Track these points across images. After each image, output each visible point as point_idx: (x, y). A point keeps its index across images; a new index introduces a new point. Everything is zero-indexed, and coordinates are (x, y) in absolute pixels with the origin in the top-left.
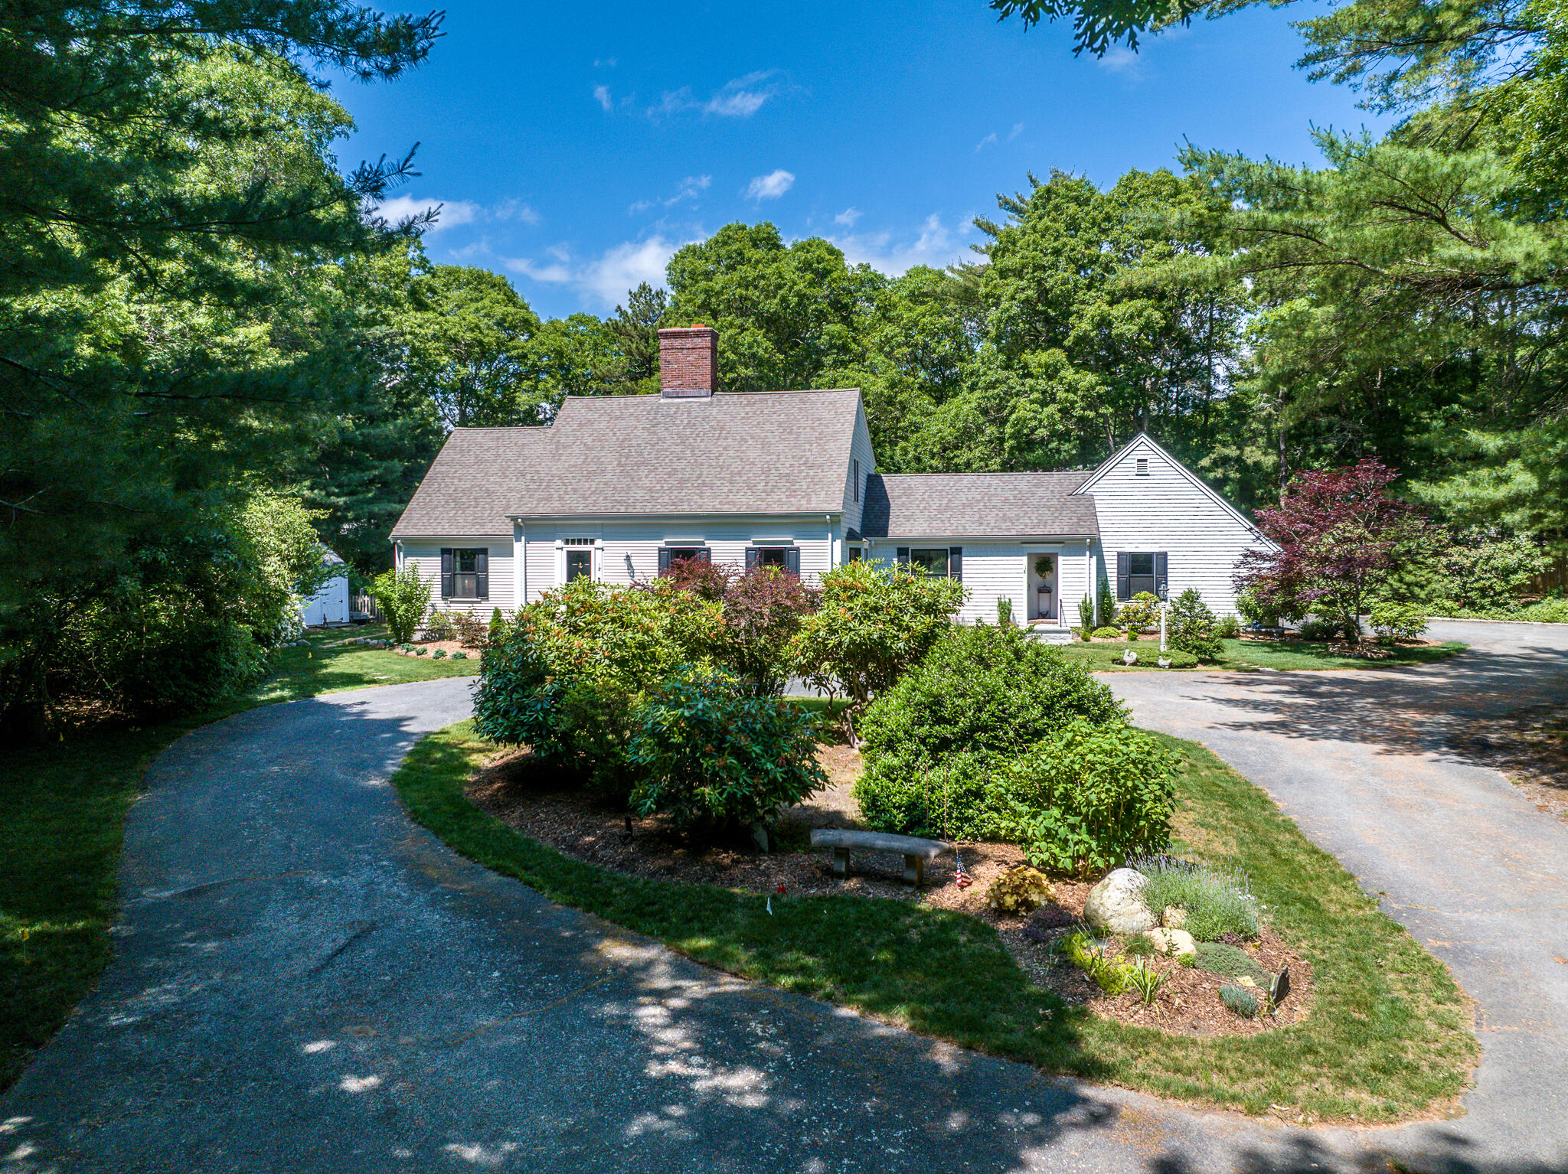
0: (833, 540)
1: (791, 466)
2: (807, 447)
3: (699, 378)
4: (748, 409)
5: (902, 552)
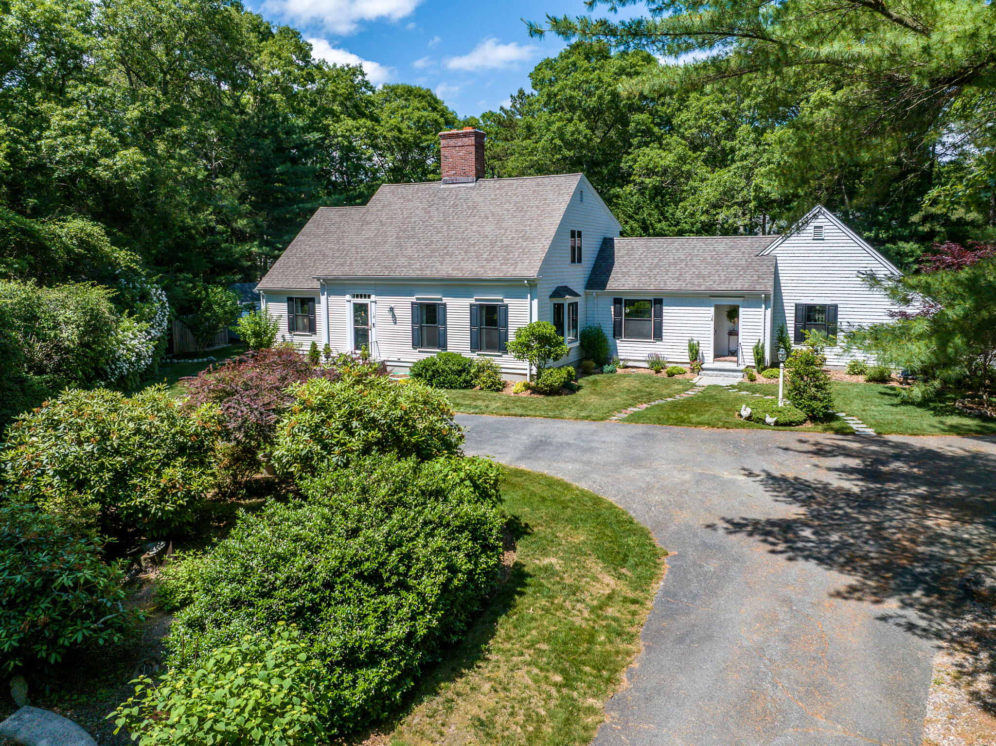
0: (532, 299)
1: (513, 238)
2: (529, 222)
3: (467, 168)
4: (498, 192)
5: (617, 301)
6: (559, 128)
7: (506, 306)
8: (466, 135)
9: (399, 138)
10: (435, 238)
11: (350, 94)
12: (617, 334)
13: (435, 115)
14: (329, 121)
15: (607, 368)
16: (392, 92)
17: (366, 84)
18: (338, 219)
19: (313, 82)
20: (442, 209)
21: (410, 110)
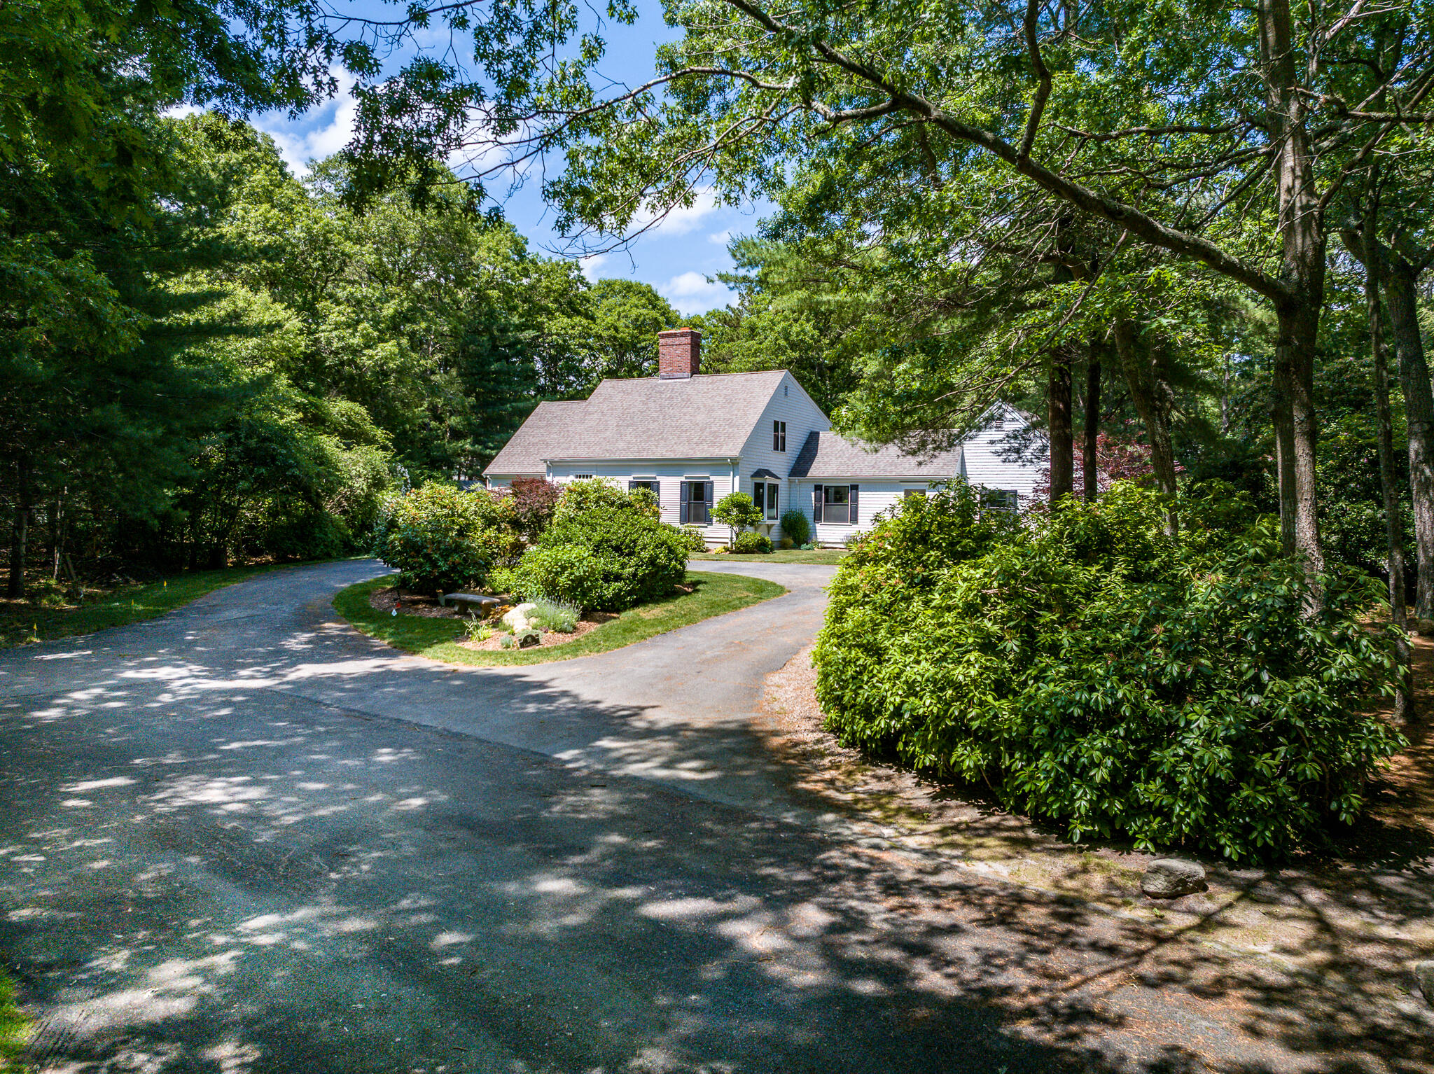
0: (734, 476)
1: (720, 425)
3: (683, 365)
5: (818, 488)
6: (784, 329)
7: (712, 483)
8: (682, 335)
9: (615, 338)
10: (652, 426)
11: (565, 290)
12: (817, 518)
13: (655, 314)
14: (542, 319)
15: (804, 546)
16: (608, 288)
17: (581, 280)
18: (559, 413)
19: (527, 276)
20: (659, 401)
21: (627, 307)
